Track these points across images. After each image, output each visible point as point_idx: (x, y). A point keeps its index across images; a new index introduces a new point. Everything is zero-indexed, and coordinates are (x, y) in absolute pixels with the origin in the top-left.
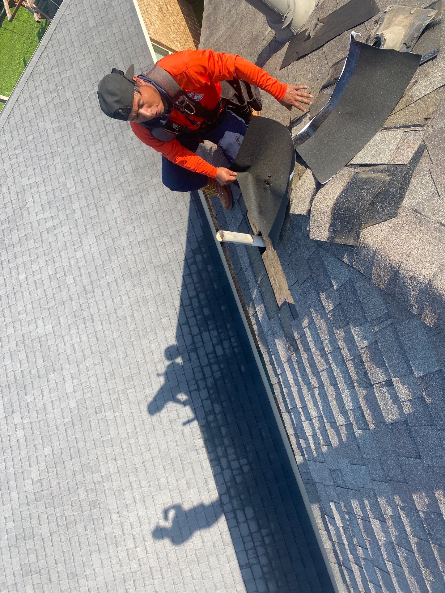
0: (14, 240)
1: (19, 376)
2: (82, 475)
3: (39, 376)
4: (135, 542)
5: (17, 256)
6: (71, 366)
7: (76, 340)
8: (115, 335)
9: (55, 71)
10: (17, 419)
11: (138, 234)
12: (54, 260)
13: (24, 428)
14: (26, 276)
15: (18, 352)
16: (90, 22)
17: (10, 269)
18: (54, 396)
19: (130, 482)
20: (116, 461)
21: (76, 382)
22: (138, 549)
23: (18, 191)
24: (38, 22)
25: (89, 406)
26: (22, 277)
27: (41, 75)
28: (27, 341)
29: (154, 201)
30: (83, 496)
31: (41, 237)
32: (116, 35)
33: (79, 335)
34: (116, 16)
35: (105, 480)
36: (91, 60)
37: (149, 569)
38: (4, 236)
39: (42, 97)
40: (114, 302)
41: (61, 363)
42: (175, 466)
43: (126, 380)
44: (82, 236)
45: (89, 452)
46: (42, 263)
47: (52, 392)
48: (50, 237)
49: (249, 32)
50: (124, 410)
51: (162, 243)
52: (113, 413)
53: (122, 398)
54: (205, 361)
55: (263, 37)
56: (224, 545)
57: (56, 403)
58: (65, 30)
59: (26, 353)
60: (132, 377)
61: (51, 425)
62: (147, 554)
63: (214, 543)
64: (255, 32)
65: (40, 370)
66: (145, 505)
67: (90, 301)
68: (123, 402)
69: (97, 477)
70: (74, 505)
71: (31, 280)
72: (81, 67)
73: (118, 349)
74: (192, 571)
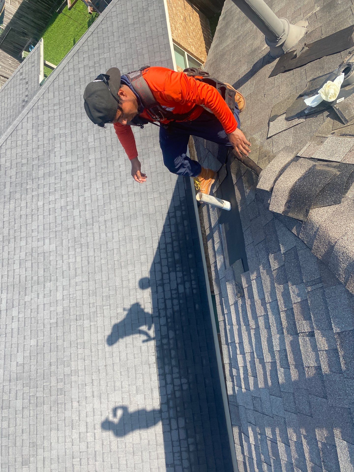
0: (39, 174)
1: (23, 279)
2: (56, 366)
3: (38, 282)
4: (87, 428)
5: (40, 187)
6: (64, 279)
7: (72, 260)
8: (103, 261)
9: (96, 52)
10: (15, 312)
11: (135, 186)
12: (67, 195)
13: (18, 321)
14: (44, 204)
15: (26, 260)
16: (129, 20)
17: (33, 196)
18: (47, 300)
19: (92, 380)
20: (84, 361)
21: (65, 292)
22: (88, 434)
23: (50, 137)
24: (90, 13)
25: (72, 314)
26: (40, 203)
27: (85, 53)
28: (34, 254)
29: (152, 163)
30: (53, 383)
31: (61, 176)
32: (147, 33)
33: (75, 257)
34: (150, 18)
35: (73, 374)
36: (124, 49)
37: (94, 452)
38: (33, 170)
39: (82, 70)
40: (106, 236)
41: (57, 275)
42: (130, 374)
43: (104, 298)
44: (92, 181)
45: (65, 350)
46: (57, 196)
47: (46, 296)
48: (67, 177)
49: (249, 46)
50: (98, 322)
51: (152, 197)
52: (89, 322)
53: (98, 312)
54: (168, 295)
55: (260, 51)
56: (157, 445)
57: (47, 306)
58: (109, 23)
59: (32, 263)
60: (109, 297)
61: (39, 322)
62: (95, 439)
63: (149, 441)
64: (255, 46)
65: (40, 278)
66: (100, 400)
67: (89, 232)
68: (99, 315)
69: (67, 370)
70: (45, 389)
71: (46, 208)
72: (116, 52)
73: (103, 273)
74: (127, 460)
